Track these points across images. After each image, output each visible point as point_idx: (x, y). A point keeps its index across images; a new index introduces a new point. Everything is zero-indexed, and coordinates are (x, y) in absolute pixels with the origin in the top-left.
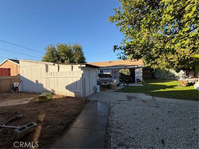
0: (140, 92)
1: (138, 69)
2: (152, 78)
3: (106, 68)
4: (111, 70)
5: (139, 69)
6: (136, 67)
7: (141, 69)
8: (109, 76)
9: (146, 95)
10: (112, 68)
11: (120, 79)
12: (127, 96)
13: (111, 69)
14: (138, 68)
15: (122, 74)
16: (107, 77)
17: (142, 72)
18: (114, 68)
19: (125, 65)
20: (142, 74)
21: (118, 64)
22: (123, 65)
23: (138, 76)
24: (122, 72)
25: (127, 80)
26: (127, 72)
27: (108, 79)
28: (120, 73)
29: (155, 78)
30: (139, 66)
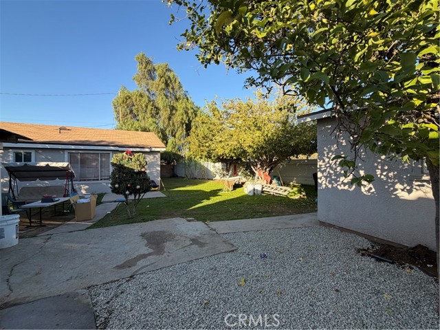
0: (172, 215)
1: (151, 157)
2: (171, 177)
3: (48, 146)
4: (66, 155)
5: (154, 157)
6: (147, 150)
7: (158, 156)
8: (65, 173)
9: (190, 221)
10: (73, 147)
11: (113, 184)
12: (143, 235)
13: (66, 153)
14: (151, 152)
15: (120, 168)
16: (53, 178)
17: (159, 163)
18: (82, 147)
19: (117, 144)
20: (159, 169)
21: (94, 139)
22: (112, 143)
23: (151, 173)
24: (122, 163)
25: (138, 187)
26: (138, 163)
27: (59, 182)
28: (114, 165)
29: (177, 176)
30: (153, 149)
